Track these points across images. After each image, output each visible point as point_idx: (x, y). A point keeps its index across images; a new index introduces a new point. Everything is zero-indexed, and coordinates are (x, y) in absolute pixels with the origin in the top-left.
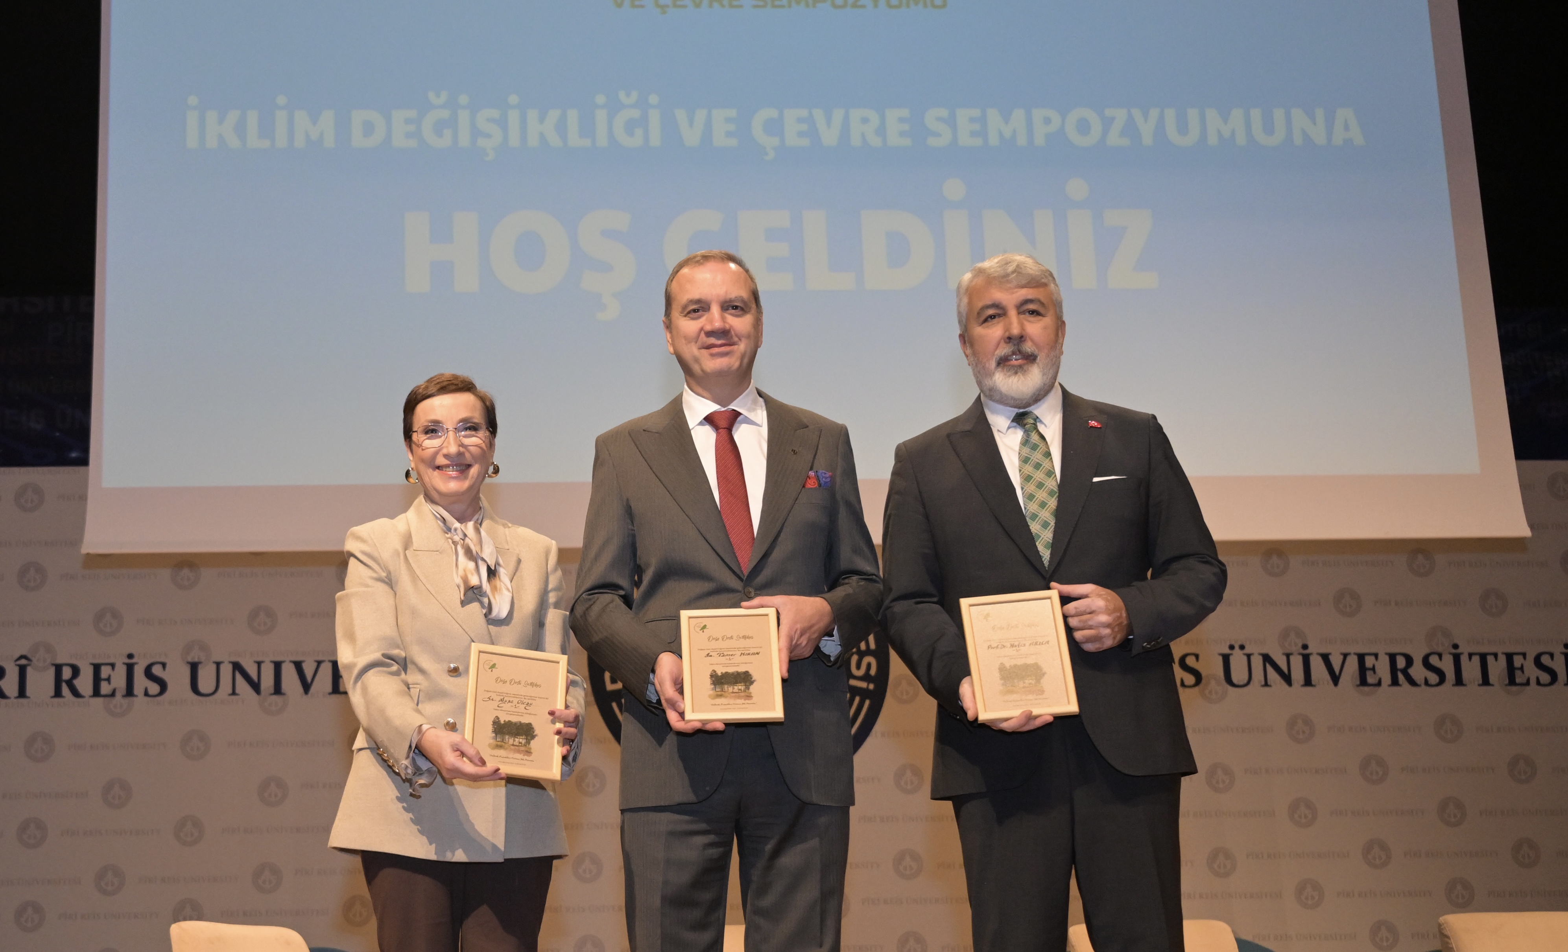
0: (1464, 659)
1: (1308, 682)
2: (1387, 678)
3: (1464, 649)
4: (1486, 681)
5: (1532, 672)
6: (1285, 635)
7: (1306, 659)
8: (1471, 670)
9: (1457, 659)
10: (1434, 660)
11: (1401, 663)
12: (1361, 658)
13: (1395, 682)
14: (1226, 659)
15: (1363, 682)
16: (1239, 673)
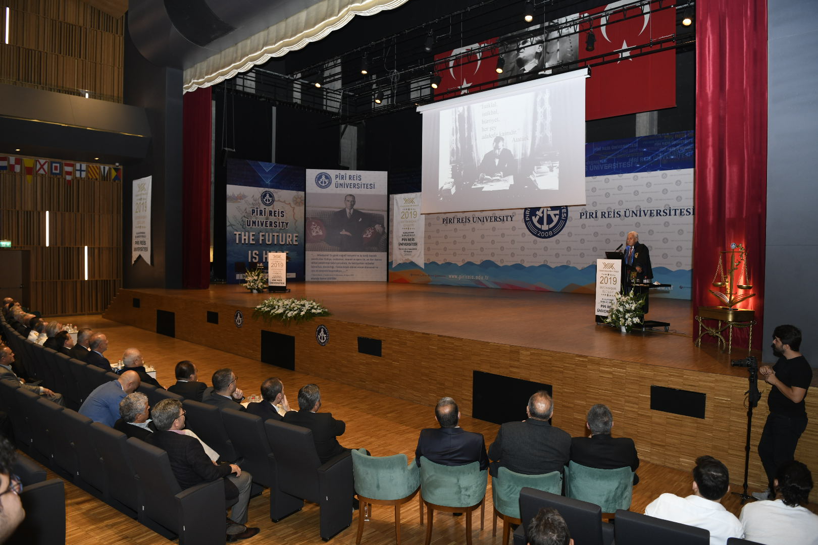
0: (672, 210)
1: (640, 216)
2: (655, 215)
3: (672, 208)
4: (675, 215)
5: (685, 212)
6: (636, 207)
7: (640, 212)
8: (673, 212)
9: (670, 210)
10: (665, 211)
11: (659, 211)
12: (651, 211)
13: (657, 215)
14: (625, 212)
15: (651, 216)
16: (627, 215)
